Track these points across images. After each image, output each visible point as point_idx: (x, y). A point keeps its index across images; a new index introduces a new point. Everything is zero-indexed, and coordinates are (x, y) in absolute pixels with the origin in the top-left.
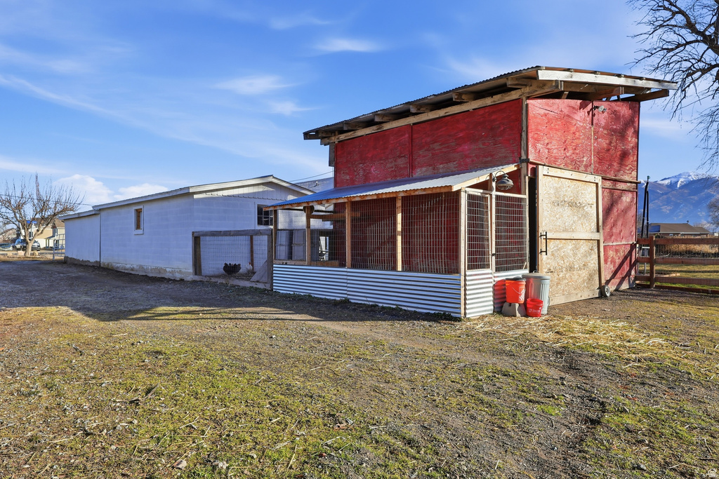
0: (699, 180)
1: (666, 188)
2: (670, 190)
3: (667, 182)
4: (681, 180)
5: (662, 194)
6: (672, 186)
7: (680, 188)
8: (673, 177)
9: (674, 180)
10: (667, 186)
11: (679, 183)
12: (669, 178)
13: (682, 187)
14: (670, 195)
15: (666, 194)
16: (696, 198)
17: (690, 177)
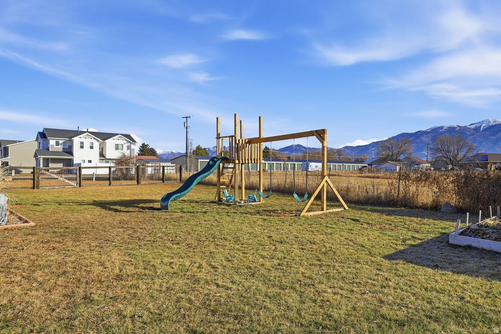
0: (496, 125)
1: (473, 131)
2: (475, 132)
3: (473, 126)
4: (484, 125)
5: (470, 135)
6: (477, 129)
7: (483, 131)
8: (477, 123)
9: (478, 125)
10: (473, 129)
11: (482, 127)
12: (474, 124)
13: (484, 130)
14: (475, 136)
15: (473, 135)
16: (494, 138)
17: (490, 123)
